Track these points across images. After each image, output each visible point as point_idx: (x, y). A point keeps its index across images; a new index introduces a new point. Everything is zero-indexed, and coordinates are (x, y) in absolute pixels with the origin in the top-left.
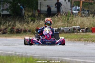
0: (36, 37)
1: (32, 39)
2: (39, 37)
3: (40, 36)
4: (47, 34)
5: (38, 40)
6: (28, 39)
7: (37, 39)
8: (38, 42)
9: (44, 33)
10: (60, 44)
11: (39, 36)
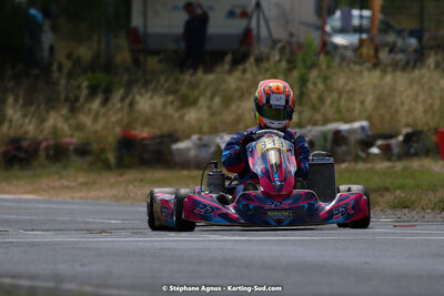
0: (209, 185)
1: (190, 198)
2: (227, 183)
3: (235, 179)
4: (268, 167)
5: (223, 201)
6: (167, 197)
7: (214, 196)
8: (225, 211)
9: (257, 167)
10: (341, 219)
11: (229, 178)
